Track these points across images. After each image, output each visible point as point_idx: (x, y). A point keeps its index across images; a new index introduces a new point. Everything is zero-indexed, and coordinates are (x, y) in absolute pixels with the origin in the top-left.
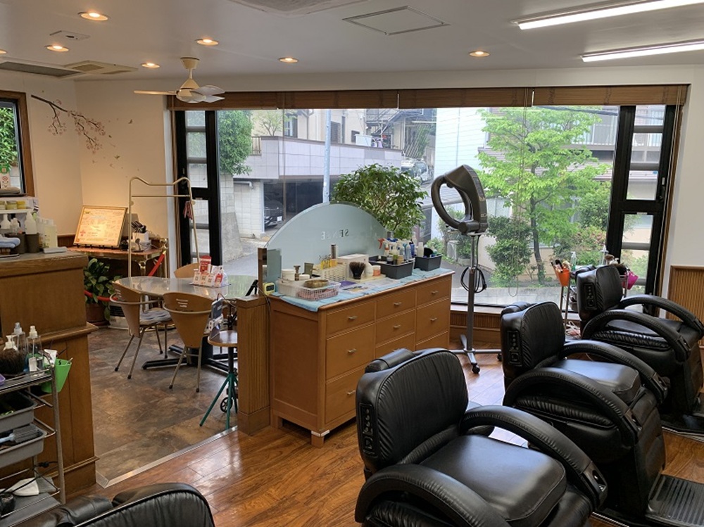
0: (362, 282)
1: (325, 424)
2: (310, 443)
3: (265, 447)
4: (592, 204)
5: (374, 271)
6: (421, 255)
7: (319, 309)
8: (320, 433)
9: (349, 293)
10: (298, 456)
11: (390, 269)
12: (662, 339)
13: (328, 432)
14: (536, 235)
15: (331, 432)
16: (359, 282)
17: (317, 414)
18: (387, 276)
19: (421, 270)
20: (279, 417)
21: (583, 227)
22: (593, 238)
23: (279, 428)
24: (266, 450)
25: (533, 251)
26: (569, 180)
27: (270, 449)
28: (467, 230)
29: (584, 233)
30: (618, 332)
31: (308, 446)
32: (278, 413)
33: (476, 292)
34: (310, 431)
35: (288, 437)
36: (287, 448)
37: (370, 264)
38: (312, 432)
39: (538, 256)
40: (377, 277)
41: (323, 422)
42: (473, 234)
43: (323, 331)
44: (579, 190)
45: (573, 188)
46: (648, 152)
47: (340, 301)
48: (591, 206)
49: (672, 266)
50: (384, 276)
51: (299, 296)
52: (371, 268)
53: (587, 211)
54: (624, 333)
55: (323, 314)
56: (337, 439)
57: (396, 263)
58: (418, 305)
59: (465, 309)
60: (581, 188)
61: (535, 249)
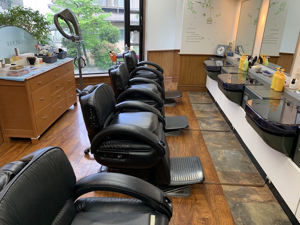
0: (36, 66)
1: (37, 133)
2: (31, 143)
3: (8, 152)
4: (103, 31)
5: (40, 60)
6: (58, 52)
7: (25, 79)
8: (36, 137)
9: (34, 71)
10: (28, 150)
11: (47, 59)
12: (155, 75)
13: (39, 136)
14: (83, 46)
15: (40, 136)
16: (35, 66)
17: (33, 130)
18: (46, 63)
19: (59, 59)
20: (9, 137)
21: (102, 41)
22: (106, 45)
23: (10, 143)
24: (9, 153)
25: (83, 53)
26: (95, 20)
27: (12, 151)
28: (75, 39)
29: (103, 44)
30: (140, 75)
31: (31, 145)
32: (7, 136)
33: (82, 68)
34: (30, 139)
35: (18, 145)
36: (21, 149)
37: (37, 58)
38: (32, 138)
39: (85, 55)
40: (41, 64)
41: (37, 132)
42: (77, 41)
43: (29, 90)
44: (99, 25)
45: (97, 24)
46: (119, 9)
47: (33, 75)
48: (103, 32)
49: (148, 51)
50: (45, 63)
51: (9, 75)
52: (38, 60)
53: (101, 34)
54: (143, 75)
55: (27, 82)
56: (43, 138)
57: (48, 56)
58: (63, 75)
59: (78, 76)
60: (100, 24)
61: (84, 52)
